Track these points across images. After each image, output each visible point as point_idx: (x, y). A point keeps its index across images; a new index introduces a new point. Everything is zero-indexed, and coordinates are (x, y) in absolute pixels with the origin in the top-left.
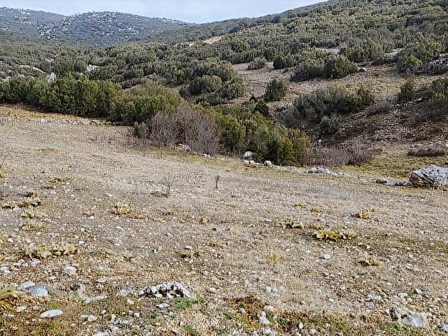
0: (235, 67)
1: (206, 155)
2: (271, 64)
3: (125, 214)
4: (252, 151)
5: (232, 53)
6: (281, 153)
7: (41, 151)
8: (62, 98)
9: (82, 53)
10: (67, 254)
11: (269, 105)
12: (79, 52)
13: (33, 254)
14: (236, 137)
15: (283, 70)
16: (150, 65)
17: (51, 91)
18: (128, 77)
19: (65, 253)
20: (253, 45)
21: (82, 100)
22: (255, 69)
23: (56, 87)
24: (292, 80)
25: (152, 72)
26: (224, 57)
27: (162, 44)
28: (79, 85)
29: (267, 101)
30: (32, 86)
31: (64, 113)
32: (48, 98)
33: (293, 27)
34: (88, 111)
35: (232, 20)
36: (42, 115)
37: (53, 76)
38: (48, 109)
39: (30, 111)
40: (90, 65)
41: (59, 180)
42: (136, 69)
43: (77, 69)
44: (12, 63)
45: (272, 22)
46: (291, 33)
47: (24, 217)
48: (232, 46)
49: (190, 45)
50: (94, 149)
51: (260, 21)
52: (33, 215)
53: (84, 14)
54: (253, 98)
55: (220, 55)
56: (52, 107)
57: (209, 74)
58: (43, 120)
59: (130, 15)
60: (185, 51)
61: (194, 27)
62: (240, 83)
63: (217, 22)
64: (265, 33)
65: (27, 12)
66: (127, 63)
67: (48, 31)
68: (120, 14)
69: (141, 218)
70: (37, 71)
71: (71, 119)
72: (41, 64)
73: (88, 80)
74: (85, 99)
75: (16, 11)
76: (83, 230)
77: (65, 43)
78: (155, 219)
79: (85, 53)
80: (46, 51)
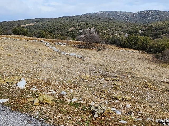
3: (150, 88)
7: (120, 61)
8: (129, 43)
9: (138, 26)
13: (116, 98)
16: (165, 30)
17: (126, 40)
18: (155, 35)
19: (127, 100)
23: (128, 39)
25: (166, 33)
28: (136, 38)
30: (119, 38)
31: (129, 48)
32: (124, 42)
34: (139, 48)
36: (122, 48)
37: (127, 34)
39: (118, 47)
40: (141, 31)
41: (126, 72)
42: (159, 32)
43: (136, 32)
44: (113, 30)
47: (113, 84)
50: (140, 62)
52: (116, 84)
53: (140, 12)
56: (125, 46)
58: (122, 50)
59: (158, 11)
65: (120, 12)
66: (156, 29)
67: (126, 19)
68: (154, 11)
69: (157, 91)
70: (121, 33)
71: (132, 50)
72: (123, 31)
73: (139, 36)
74: (138, 43)
75: (116, 12)
76: (134, 92)
77: (132, 23)
78: (163, 92)
79: (139, 26)
80: (125, 26)
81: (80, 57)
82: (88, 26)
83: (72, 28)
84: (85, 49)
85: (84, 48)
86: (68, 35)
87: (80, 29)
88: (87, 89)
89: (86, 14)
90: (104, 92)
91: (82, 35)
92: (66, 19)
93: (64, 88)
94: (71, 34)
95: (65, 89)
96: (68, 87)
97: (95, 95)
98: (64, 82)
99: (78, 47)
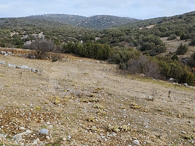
0: (161, 39)
1: (153, 79)
2: (179, 38)
3: (138, 109)
4: (173, 78)
5: (160, 32)
6: (188, 79)
7: (83, 74)
8: (89, 51)
9: (93, 32)
10: (126, 131)
11: (178, 56)
12: (92, 32)
14: (166, 71)
15: (184, 41)
16: (122, 37)
17: (84, 48)
18: (112, 43)
20: (169, 29)
21: (97, 52)
22: (171, 40)
23: (86, 47)
24: (190, 45)
25: (123, 40)
26: (156, 34)
27: (128, 29)
28: (96, 46)
29: (177, 54)
30: (76, 46)
31: (89, 57)
32: (83, 51)
33: (189, 21)
34: (99, 57)
35: (158, 18)
36: (80, 58)
37: (82, 41)
38: (83, 56)
39: (76, 56)
40: (97, 38)
41: (99, 89)
42: (116, 39)
43: (92, 39)
44: (66, 36)
45: (178, 18)
46: (188, 23)
47: (95, 107)
48: (160, 29)
49: (140, 29)
51: (172, 18)
52: (99, 107)
53: (94, 16)
54: (170, 53)
55: (154, 33)
56: (84, 55)
57: (149, 42)
58: (81, 61)
59: (113, 16)
60: (138, 32)
61: (141, 21)
62: (164, 46)
63: (152, 19)
64: (175, 23)
65: (72, 16)
66: (112, 36)
67: (80, 23)
68: (109, 16)
69: (147, 112)
70: (75, 40)
71: (92, 60)
72: (77, 37)
73: (100, 44)
74: (98, 52)
75: (68, 15)
76: (125, 117)
77: (86, 28)
78: (154, 113)
79: (95, 32)
80: (79, 32)
81: (34, 70)
82: (36, 31)
83: (14, 32)
84: (37, 60)
85: (36, 58)
86: (9, 41)
87: (25, 35)
88: (68, 118)
89: (32, 16)
90: (92, 121)
91: (27, 42)
92: (5, 21)
93: (37, 120)
94: (13, 40)
95: (38, 122)
96: (42, 119)
97: (83, 127)
98: (32, 109)
99: (27, 57)
